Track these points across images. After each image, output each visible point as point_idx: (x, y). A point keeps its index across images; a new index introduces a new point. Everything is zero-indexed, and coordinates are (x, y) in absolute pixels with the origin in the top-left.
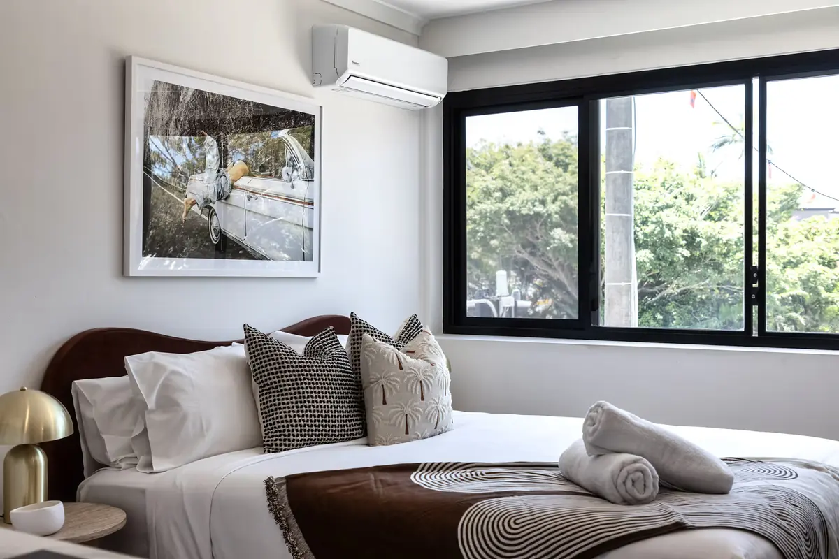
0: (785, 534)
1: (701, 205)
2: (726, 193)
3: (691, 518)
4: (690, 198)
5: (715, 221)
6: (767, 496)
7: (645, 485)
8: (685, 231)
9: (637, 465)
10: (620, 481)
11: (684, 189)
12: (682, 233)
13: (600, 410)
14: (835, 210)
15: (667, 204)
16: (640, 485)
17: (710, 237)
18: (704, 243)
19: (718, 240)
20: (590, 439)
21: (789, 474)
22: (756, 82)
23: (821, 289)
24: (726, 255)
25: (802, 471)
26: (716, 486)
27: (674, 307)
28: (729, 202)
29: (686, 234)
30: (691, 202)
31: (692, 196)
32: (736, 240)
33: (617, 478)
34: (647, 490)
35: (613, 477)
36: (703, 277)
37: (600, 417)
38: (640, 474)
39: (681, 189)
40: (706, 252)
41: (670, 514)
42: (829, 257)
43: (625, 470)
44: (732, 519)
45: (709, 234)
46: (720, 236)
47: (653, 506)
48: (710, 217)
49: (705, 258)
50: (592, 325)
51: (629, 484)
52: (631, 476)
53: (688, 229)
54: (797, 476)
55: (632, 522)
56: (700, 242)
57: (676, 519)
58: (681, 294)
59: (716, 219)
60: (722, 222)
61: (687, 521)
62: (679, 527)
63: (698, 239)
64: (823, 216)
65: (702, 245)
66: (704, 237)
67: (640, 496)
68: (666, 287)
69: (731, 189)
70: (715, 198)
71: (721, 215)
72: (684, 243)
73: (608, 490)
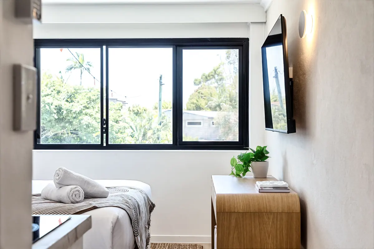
0: (129, 208)
1: (63, 95)
2: (74, 91)
3: (98, 205)
4: (59, 92)
5: (70, 103)
6: (121, 197)
7: (79, 196)
8: (56, 106)
9: (76, 189)
10: (70, 195)
11: (56, 88)
12: (55, 107)
13: (61, 170)
14: (118, 100)
15: (48, 94)
16: (78, 196)
17: (67, 110)
18: (65, 112)
19: (71, 111)
20: (57, 181)
21: (126, 191)
22: (104, 47)
23: (114, 133)
24: (74, 118)
25: (129, 190)
26: (103, 196)
27: (51, 141)
28: (75, 94)
29: (56, 108)
30: (59, 94)
31: (60, 91)
32: (79, 111)
33: (69, 194)
34: (80, 198)
35: (68, 194)
36: (64, 127)
37: (61, 173)
38: (78, 192)
39: (54, 88)
40: (66, 116)
41: (91, 204)
42: (117, 119)
43: (72, 191)
44: (112, 204)
45: (67, 108)
46: (72, 109)
47: (83, 203)
48: (67, 101)
49: (65, 119)
50: (38, 143)
51: (74, 196)
52: (74, 193)
53: (57, 105)
54: (128, 191)
55: (78, 208)
56: (63, 112)
57: (93, 205)
58: (54, 135)
59: (70, 102)
60: (73, 103)
61: (97, 205)
62: (95, 208)
63: (62, 110)
64: (113, 102)
65: (64, 113)
66: (65, 109)
67: (78, 200)
68: (47, 132)
69: (77, 89)
70: (70, 93)
71: (72, 100)
72: (55, 111)
73: (66, 199)
